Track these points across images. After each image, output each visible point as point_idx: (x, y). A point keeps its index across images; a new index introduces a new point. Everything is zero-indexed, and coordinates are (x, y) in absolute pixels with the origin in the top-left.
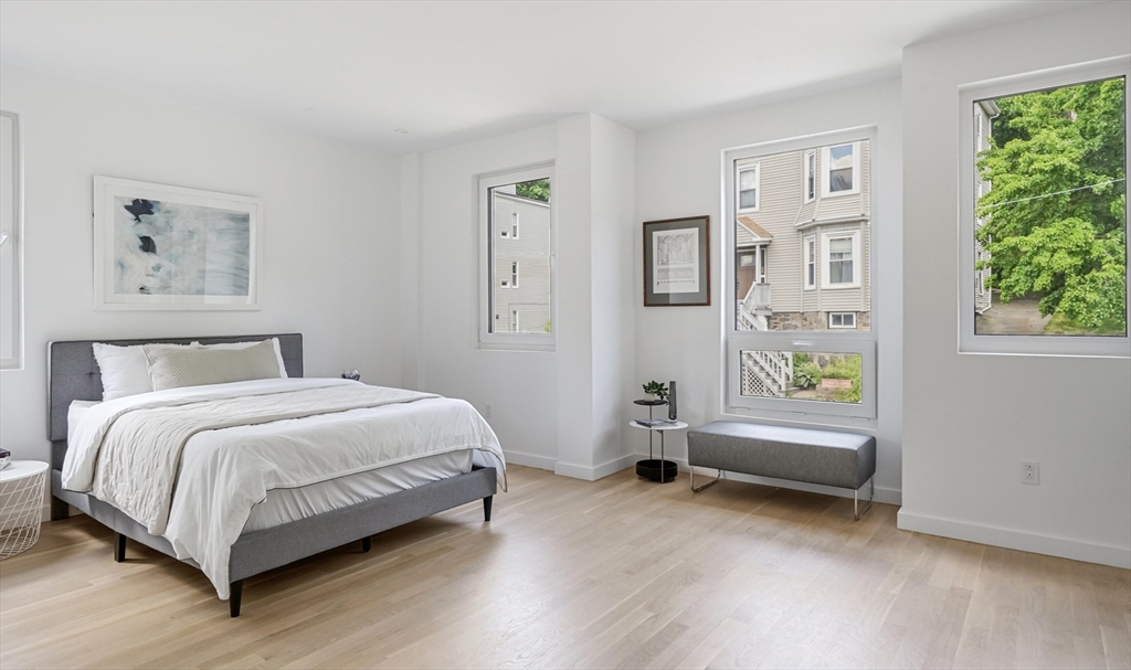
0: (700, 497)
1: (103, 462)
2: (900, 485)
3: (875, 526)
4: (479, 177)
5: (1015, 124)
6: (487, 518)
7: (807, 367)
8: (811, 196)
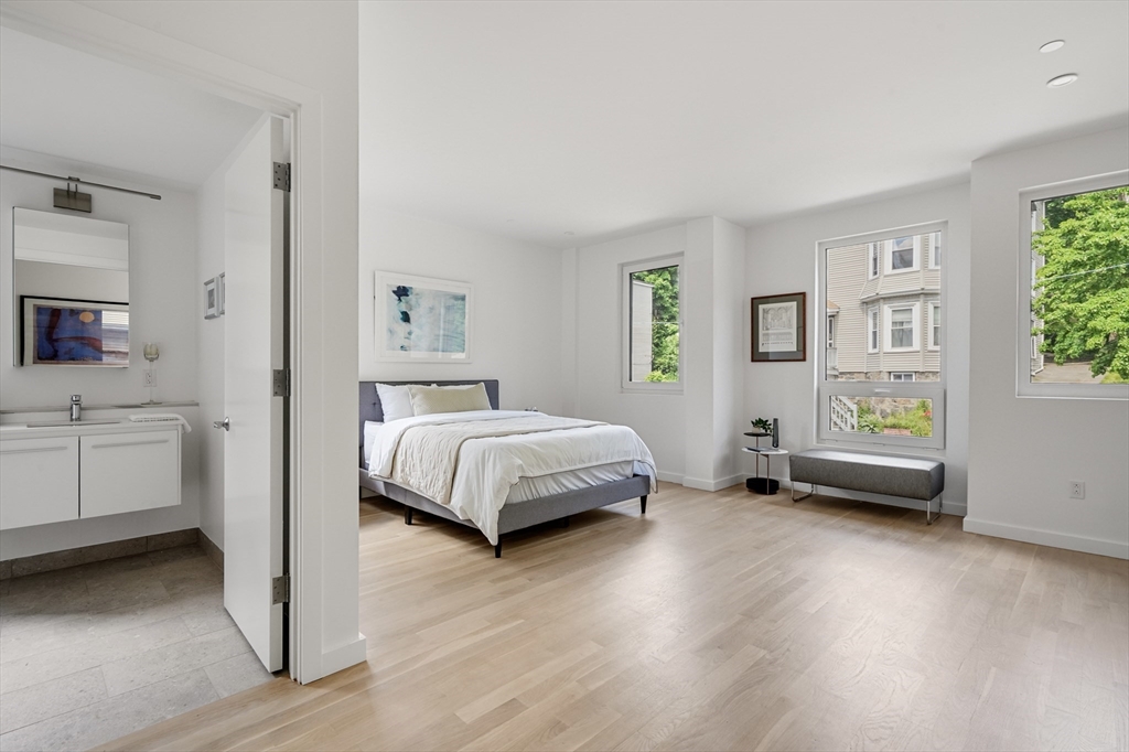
0: (797, 504)
1: (400, 459)
2: (966, 502)
3: (945, 530)
4: (622, 266)
5: (1070, 206)
6: (643, 511)
7: (871, 418)
8: (875, 273)
